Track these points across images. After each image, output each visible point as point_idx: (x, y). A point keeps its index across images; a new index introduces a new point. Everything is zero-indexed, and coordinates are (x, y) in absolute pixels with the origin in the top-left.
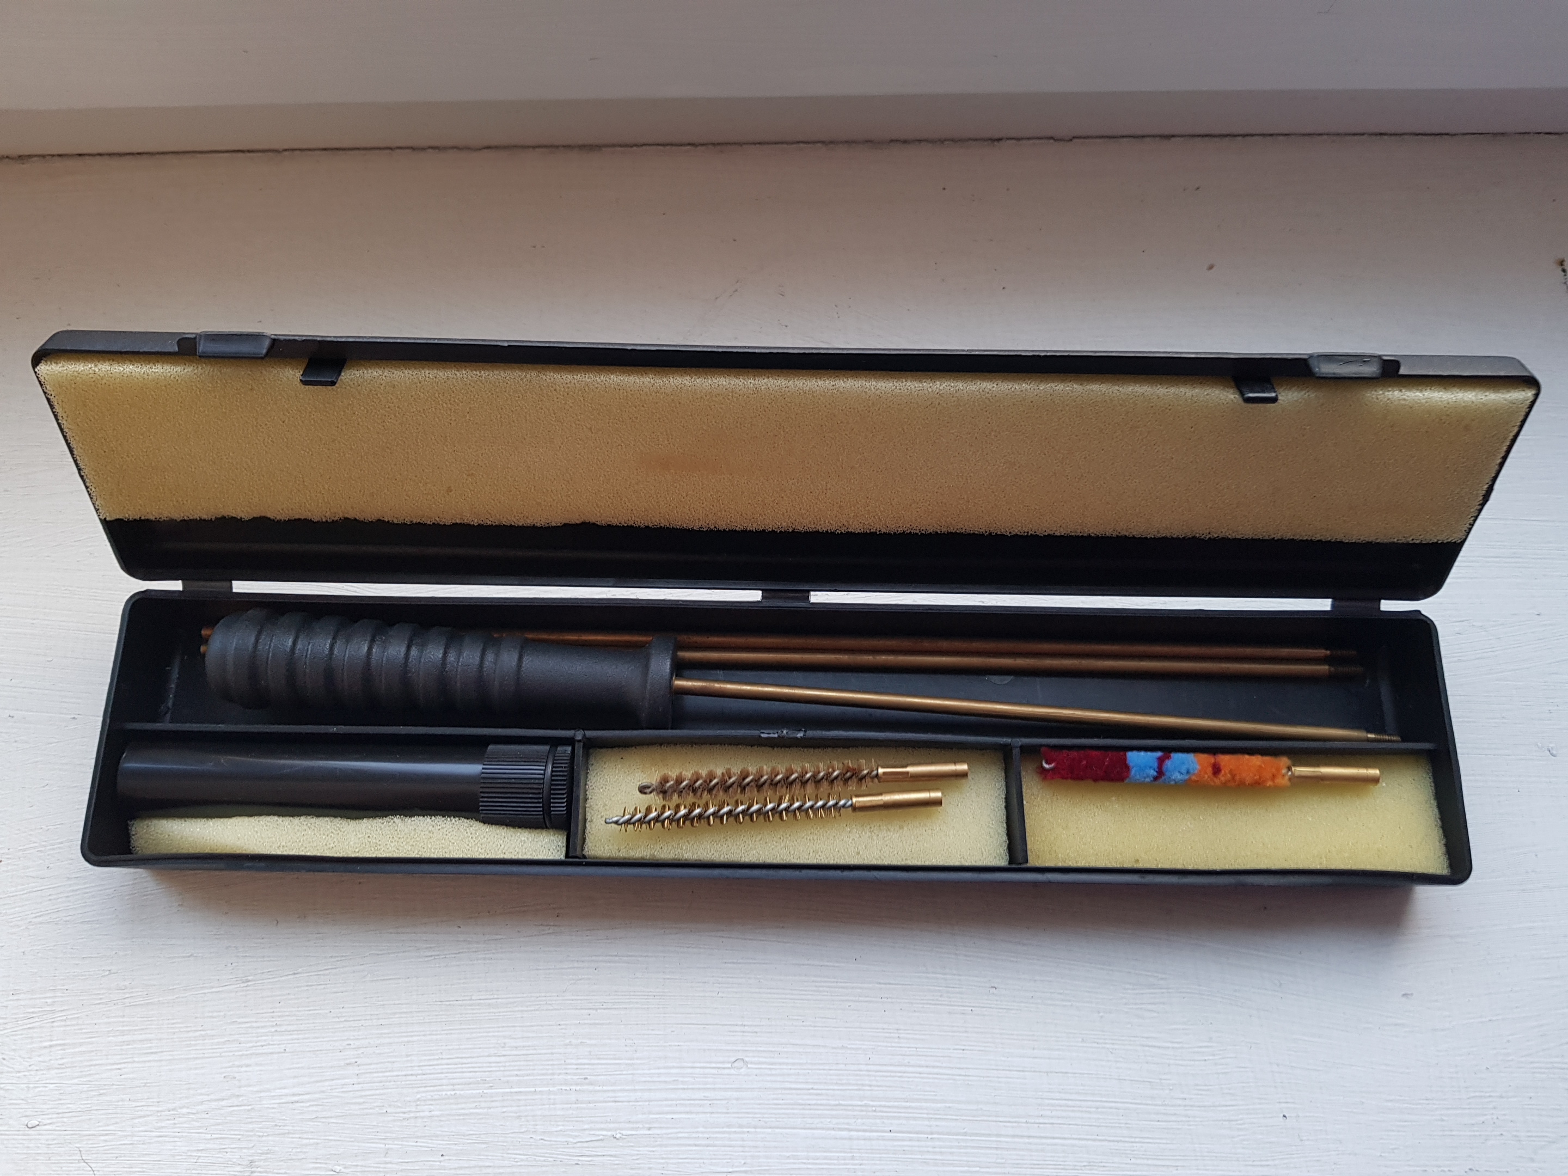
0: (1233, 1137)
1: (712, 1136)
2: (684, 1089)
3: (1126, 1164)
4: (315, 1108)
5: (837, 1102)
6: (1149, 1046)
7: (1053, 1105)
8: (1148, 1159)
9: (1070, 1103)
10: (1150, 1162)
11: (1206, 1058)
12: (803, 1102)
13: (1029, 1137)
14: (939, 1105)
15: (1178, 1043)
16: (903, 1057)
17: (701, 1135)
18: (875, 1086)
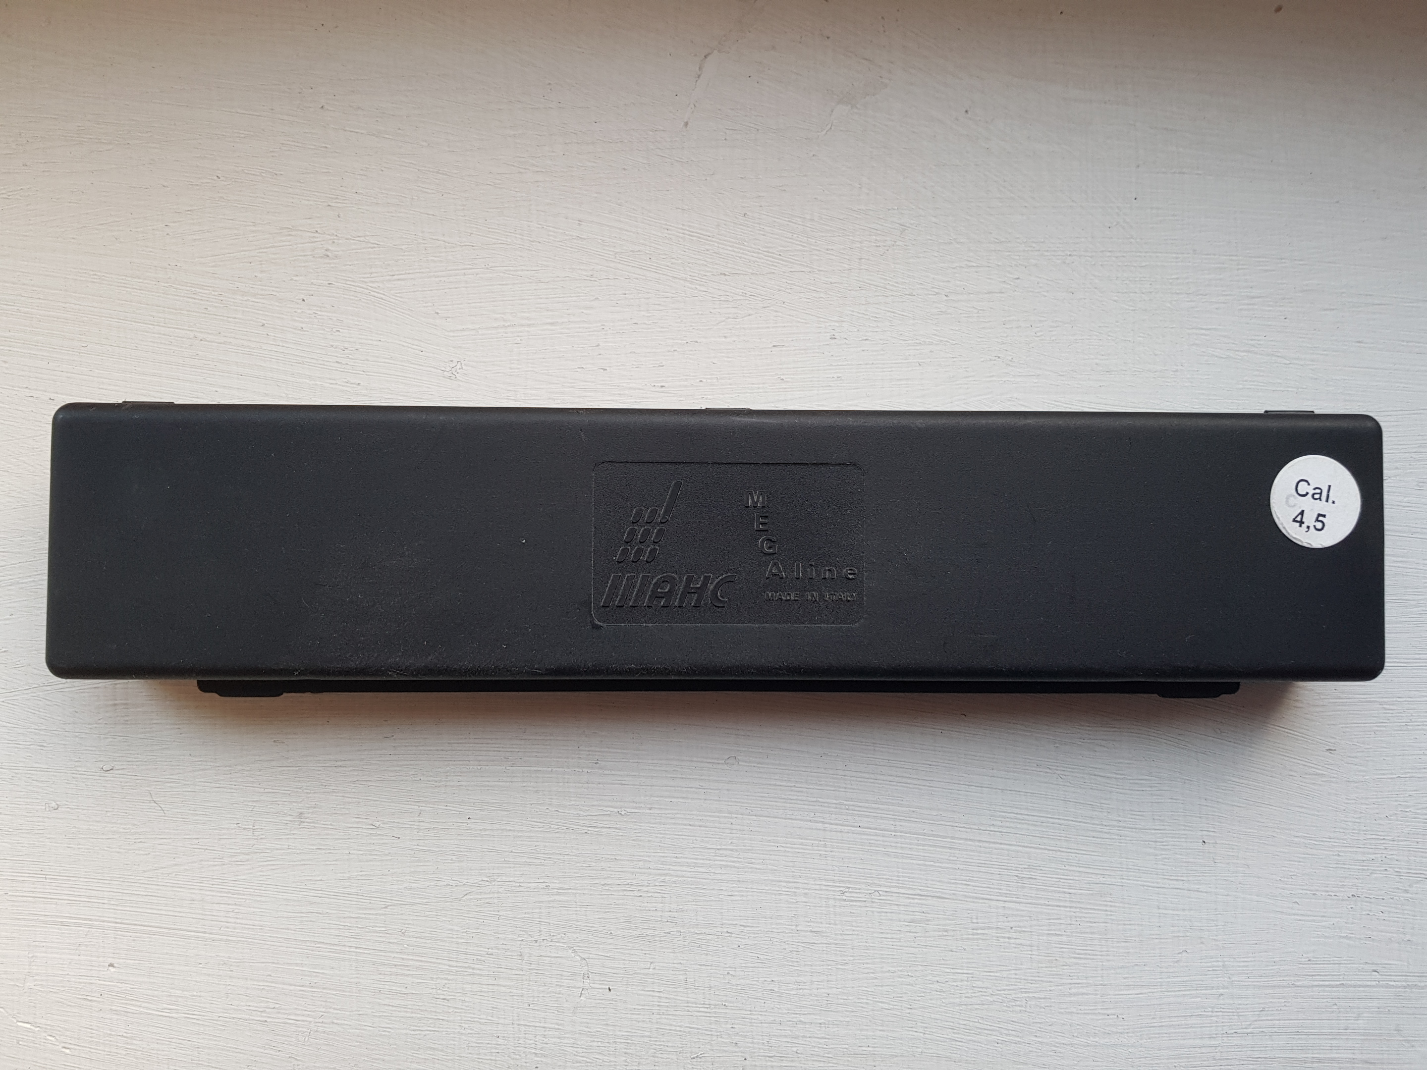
0: (1156, 855)
1: (705, 818)
2: (682, 778)
3: (1061, 869)
4: (356, 773)
5: (815, 799)
6: (1095, 775)
7: (1003, 817)
8: (1080, 867)
9: (1019, 816)
10: (1081, 869)
11: (1144, 789)
12: (786, 797)
13: (980, 841)
14: (904, 809)
15: (1121, 774)
16: (876, 766)
17: (695, 817)
18: (849, 788)
